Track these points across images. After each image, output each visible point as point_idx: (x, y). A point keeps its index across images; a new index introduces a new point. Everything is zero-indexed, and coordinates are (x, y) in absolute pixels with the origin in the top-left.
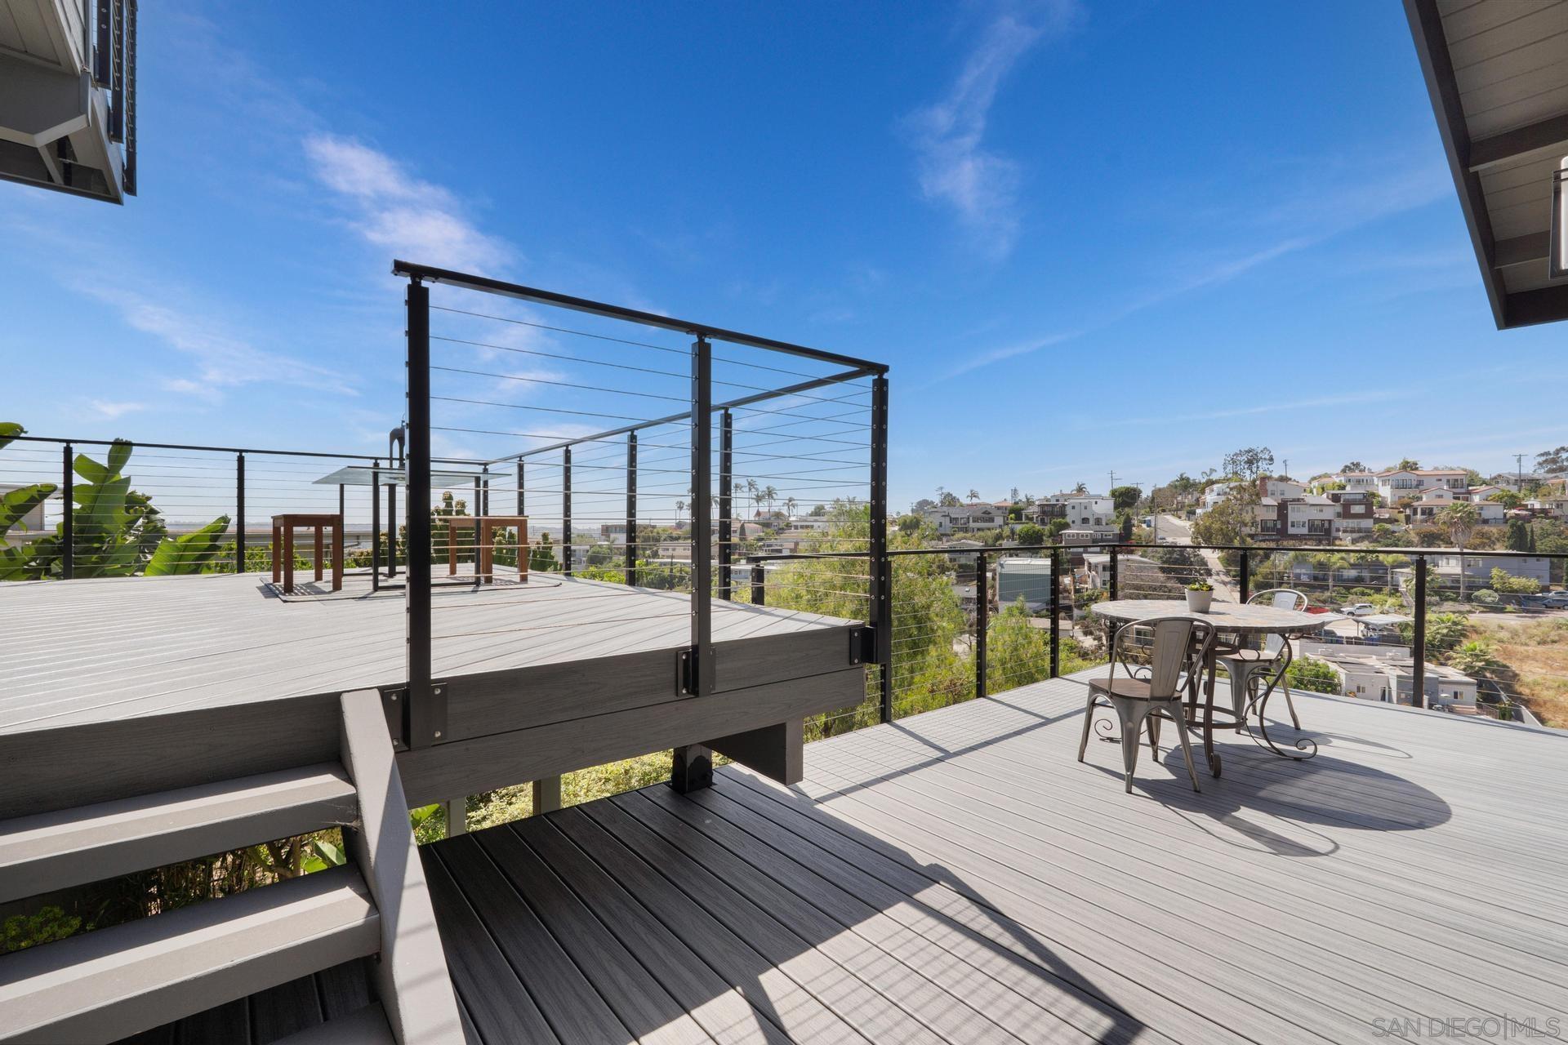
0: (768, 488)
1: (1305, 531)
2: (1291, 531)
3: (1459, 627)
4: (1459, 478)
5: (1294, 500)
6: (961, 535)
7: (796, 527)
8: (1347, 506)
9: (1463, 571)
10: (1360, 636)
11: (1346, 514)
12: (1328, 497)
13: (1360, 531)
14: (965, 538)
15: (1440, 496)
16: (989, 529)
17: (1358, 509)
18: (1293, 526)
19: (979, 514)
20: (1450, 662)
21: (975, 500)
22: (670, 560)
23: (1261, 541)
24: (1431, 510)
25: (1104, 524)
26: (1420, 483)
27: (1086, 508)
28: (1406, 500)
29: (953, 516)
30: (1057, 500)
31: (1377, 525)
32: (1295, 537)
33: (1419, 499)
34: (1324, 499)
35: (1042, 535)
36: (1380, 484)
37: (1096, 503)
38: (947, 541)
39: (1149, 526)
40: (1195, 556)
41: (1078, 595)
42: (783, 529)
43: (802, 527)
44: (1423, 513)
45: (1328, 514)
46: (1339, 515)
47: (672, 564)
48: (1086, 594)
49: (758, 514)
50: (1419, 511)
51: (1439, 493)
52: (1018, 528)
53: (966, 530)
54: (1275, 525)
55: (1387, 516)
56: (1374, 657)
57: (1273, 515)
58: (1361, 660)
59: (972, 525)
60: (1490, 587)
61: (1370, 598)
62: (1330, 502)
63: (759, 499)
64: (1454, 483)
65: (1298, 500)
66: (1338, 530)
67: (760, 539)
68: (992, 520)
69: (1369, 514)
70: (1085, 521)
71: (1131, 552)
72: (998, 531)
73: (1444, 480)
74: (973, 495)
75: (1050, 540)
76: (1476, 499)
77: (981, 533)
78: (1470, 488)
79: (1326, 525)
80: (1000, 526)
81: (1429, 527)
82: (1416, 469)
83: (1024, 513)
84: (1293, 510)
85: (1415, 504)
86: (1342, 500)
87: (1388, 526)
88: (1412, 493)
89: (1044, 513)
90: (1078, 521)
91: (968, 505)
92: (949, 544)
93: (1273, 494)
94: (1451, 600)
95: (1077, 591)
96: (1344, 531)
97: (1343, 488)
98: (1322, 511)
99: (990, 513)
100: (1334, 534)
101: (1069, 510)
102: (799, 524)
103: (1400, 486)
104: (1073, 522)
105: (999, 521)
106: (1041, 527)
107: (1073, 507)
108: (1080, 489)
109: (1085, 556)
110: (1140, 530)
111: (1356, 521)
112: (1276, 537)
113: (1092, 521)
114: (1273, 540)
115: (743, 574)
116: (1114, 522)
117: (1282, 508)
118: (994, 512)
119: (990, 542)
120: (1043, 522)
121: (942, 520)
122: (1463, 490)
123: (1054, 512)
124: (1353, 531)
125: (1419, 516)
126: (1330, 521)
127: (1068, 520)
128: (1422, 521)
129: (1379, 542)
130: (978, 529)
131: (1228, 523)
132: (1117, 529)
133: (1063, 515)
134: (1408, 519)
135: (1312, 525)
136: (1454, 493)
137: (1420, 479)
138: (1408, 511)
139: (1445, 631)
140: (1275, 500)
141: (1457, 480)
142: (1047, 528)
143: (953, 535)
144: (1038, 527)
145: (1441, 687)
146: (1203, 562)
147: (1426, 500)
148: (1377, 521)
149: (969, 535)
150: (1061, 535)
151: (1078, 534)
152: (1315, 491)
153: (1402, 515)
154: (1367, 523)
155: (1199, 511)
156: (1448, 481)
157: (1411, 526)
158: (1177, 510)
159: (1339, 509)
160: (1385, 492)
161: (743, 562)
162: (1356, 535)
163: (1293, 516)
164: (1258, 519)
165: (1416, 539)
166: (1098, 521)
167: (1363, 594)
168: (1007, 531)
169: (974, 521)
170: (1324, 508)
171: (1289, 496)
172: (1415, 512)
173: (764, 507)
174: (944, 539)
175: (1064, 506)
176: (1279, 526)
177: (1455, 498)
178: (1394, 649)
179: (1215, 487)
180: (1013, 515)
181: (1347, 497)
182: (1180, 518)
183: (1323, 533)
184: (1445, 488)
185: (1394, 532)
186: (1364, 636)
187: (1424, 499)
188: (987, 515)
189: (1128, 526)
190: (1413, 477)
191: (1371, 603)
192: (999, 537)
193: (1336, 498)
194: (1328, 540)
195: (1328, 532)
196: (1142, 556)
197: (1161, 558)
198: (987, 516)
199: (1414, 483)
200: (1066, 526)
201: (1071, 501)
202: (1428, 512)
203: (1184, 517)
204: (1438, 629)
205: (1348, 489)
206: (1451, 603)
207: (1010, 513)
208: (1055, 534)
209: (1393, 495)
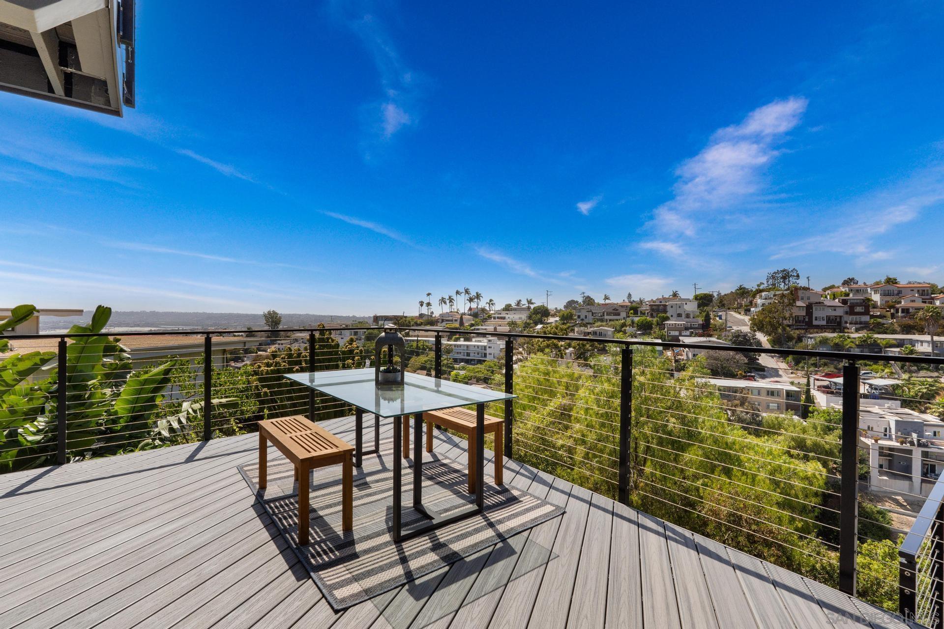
0: (477, 293)
1: (824, 323)
2: (815, 323)
3: (934, 388)
4: (926, 289)
5: (817, 303)
6: (599, 323)
7: (494, 318)
8: (852, 307)
9: (933, 350)
10: (866, 392)
11: (851, 312)
12: (839, 301)
13: (861, 323)
14: (601, 326)
15: (913, 301)
16: (617, 320)
17: (859, 309)
18: (816, 320)
19: (610, 310)
20: (928, 411)
21: (607, 301)
22: (416, 338)
23: (795, 329)
25: (692, 317)
26: (899, 292)
27: (680, 307)
29: (594, 312)
30: (661, 302)
31: (872, 320)
32: (817, 327)
33: (900, 302)
35: (652, 324)
36: (873, 293)
37: (686, 304)
38: (591, 328)
39: (720, 318)
40: (753, 339)
41: (677, 363)
42: (486, 319)
43: (498, 318)
44: (903, 312)
45: (840, 312)
46: (847, 313)
47: (418, 341)
48: (682, 362)
49: (470, 309)
50: (900, 310)
51: (913, 299)
52: (636, 319)
53: (602, 321)
54: (804, 319)
55: (879, 313)
56: (877, 407)
57: (803, 313)
58: (868, 409)
59: (606, 317)
61: (871, 368)
63: (471, 300)
65: (820, 303)
66: (846, 323)
67: (472, 325)
68: (619, 315)
69: (866, 313)
70: (679, 315)
71: (711, 336)
72: (623, 321)
73: (916, 290)
74: (606, 298)
75: (658, 328)
76: (938, 303)
77: (612, 323)
78: (933, 296)
79: (838, 320)
80: (624, 318)
81: (907, 321)
82: (896, 283)
83: (639, 309)
84: (816, 310)
85: (898, 306)
86: (849, 303)
87: (879, 320)
88: (895, 298)
89: (652, 310)
90: (675, 316)
91: (603, 304)
92: (592, 329)
93: (802, 299)
94: (925, 369)
95: (676, 361)
96: (850, 323)
97: (848, 295)
98: (835, 310)
99: (617, 310)
100: (844, 325)
101: (669, 308)
102: (496, 316)
103: (885, 294)
104: (672, 316)
105: (623, 314)
106: (651, 319)
107: (672, 307)
108: (675, 295)
109: (680, 338)
110: (716, 321)
111: (858, 317)
112: (806, 327)
113: (684, 316)
114: (803, 329)
115: (462, 348)
116: (698, 316)
117: (809, 308)
118: (620, 309)
119: (618, 328)
120: (652, 316)
121: (587, 314)
123: (659, 309)
126: (841, 317)
127: (669, 315)
128: (902, 317)
129: (874, 330)
130: (610, 320)
131: (775, 317)
132: (700, 321)
133: (665, 311)
134: (893, 316)
135: (829, 319)
136: (923, 299)
137: (900, 289)
138: (892, 311)
139: (925, 391)
140: (804, 303)
141: (924, 291)
142: (655, 320)
143: (594, 324)
144: (649, 319)
145: (925, 428)
146: (759, 343)
148: (872, 317)
149: (604, 323)
150: (664, 324)
151: (675, 324)
152: (828, 297)
153: (889, 313)
154: (866, 318)
155: (752, 309)
156: (918, 291)
157: (895, 320)
159: (846, 308)
160: (876, 298)
161: (462, 339)
162: (858, 326)
163: (816, 313)
164: (794, 315)
165: (898, 329)
166: (688, 316)
167: (866, 365)
168: (629, 321)
169: (608, 314)
170: (837, 309)
171: (813, 300)
172: (897, 311)
173: (474, 305)
174: (589, 326)
175: (666, 305)
176: (807, 320)
177: (923, 302)
178: (890, 402)
179: (763, 294)
180: (632, 311)
181: (852, 301)
182: (740, 313)
183: (835, 324)
184: (916, 295)
185: (884, 324)
186: (868, 392)
187: (903, 303)
188: (615, 310)
189: (707, 318)
190: (896, 288)
191: (871, 370)
192: (624, 325)
193: (844, 302)
194: (840, 329)
195: (839, 324)
196: (718, 339)
197: (731, 340)
198: (616, 312)
199: (896, 292)
200: (667, 319)
201: (670, 302)
202: (906, 311)
203: (743, 313)
204: (919, 389)
205: (851, 295)
206: (925, 371)
207: (630, 310)
208: (660, 323)
209: (882, 300)
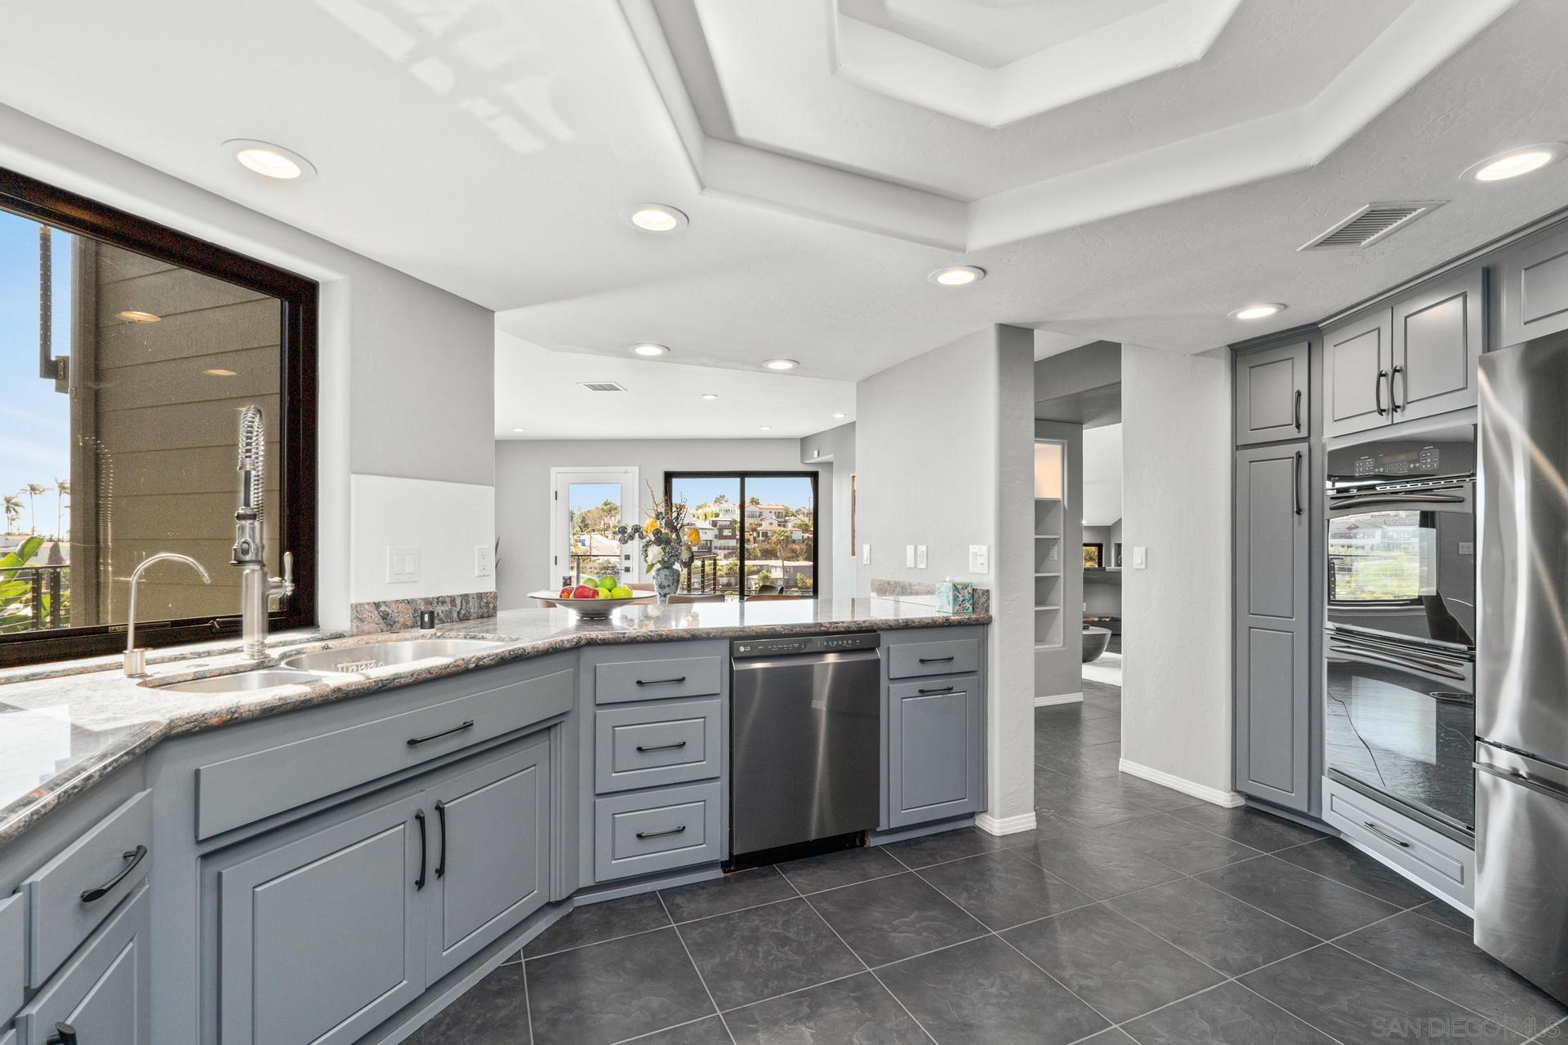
24: (767, 533)
28: (754, 526)
34: (707, 525)
60: (796, 587)
62: (711, 527)
64: (778, 515)
122: (782, 520)
124: (724, 549)
125: (761, 538)
147: (765, 526)
158: (605, 530)
